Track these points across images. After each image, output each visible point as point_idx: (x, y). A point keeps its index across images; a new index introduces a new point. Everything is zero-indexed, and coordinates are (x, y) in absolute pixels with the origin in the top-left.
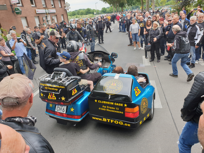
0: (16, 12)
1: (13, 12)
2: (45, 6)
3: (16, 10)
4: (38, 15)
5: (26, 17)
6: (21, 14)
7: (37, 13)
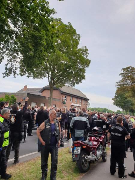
1: (62, 103)
2: (76, 102)
7: (72, 105)
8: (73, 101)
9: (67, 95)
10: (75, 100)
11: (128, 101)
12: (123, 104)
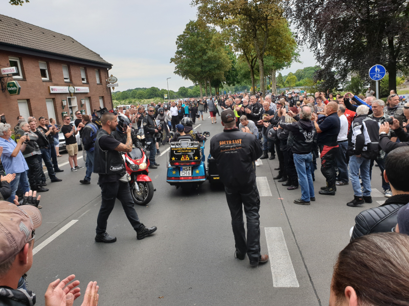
0: (10, 89)
1: (3, 90)
4: (53, 97)
5: (28, 100)
6: (18, 94)
8: (53, 77)
9: (22, 57)
10: (62, 72)
11: (209, 61)
12: (199, 69)
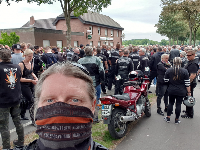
0: (89, 37)
1: (86, 37)
2: (106, 35)
3: (89, 36)
4: (100, 41)
7: (100, 39)
8: (101, 33)
9: (93, 26)
10: (105, 31)
